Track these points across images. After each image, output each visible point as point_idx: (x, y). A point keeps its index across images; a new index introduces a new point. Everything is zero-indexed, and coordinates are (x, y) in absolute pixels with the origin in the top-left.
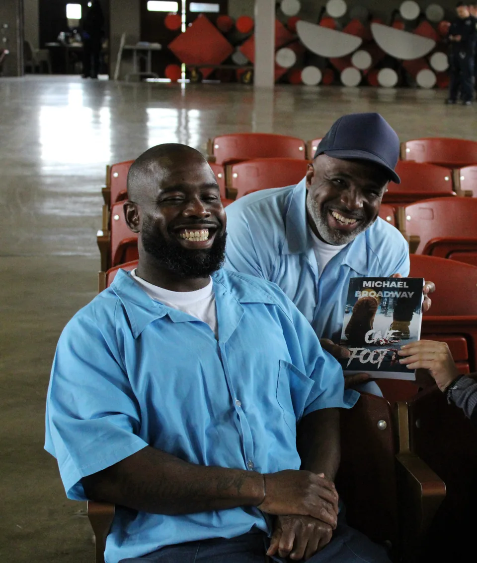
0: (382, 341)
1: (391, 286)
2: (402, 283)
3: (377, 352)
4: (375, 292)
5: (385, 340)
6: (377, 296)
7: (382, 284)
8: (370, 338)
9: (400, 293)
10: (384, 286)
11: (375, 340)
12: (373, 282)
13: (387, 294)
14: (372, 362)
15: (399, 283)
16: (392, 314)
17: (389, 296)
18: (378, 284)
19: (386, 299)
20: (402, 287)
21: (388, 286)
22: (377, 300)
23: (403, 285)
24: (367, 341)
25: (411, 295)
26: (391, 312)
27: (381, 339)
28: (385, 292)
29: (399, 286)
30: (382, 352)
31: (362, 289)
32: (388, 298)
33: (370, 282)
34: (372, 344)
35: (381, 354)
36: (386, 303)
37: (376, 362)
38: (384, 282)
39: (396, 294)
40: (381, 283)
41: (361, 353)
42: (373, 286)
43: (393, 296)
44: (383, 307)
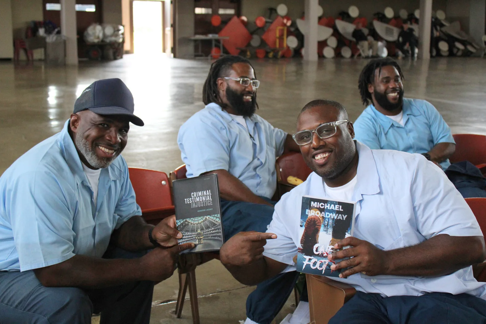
0: (324, 254)
1: (331, 209)
2: (339, 206)
3: (322, 262)
4: (319, 212)
5: (327, 253)
6: (321, 216)
7: (325, 206)
8: (317, 251)
9: (337, 215)
10: (326, 208)
11: (320, 252)
12: (318, 203)
13: (328, 215)
14: (318, 268)
15: (336, 206)
16: (331, 233)
17: (329, 217)
18: (322, 205)
19: (327, 220)
20: (338, 210)
21: (329, 208)
22: (321, 219)
23: (339, 209)
24: (315, 252)
25: (345, 217)
26: (330, 231)
27: (324, 252)
28: (327, 213)
29: (336, 209)
30: (325, 262)
31: (311, 208)
32: (328, 219)
33: (316, 203)
34: (318, 255)
35: (324, 264)
36: (327, 223)
37: (321, 269)
38: (326, 204)
39: (334, 216)
40: (323, 204)
41: (312, 261)
42: (318, 207)
43: (332, 217)
44: (325, 226)
